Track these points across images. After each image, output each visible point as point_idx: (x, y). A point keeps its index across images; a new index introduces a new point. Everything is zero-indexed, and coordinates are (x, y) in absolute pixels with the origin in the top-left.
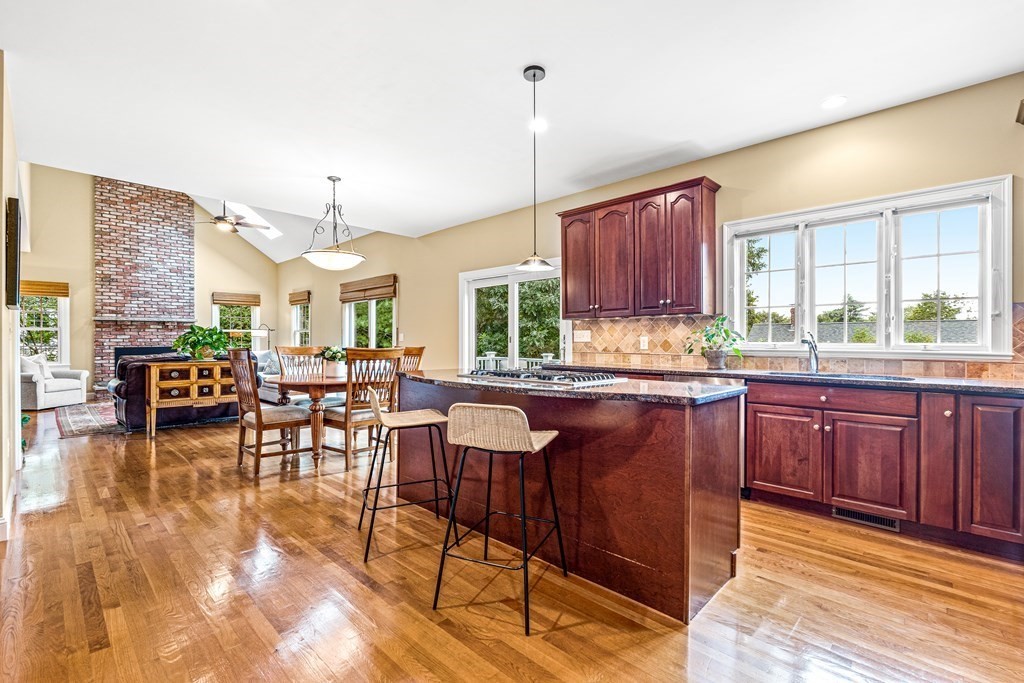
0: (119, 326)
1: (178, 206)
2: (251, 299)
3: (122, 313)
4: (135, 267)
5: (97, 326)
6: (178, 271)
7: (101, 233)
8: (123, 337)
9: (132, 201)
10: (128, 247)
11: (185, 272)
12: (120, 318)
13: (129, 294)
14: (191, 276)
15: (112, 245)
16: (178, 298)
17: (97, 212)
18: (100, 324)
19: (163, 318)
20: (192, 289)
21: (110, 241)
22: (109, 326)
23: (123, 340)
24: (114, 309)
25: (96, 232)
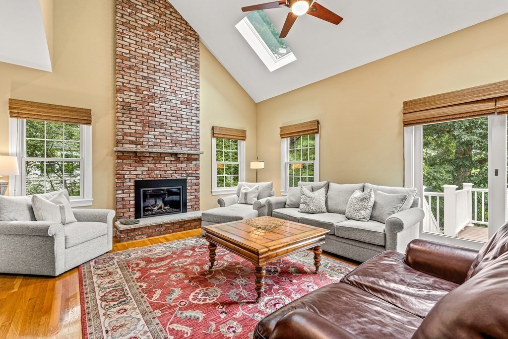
0: (138, 158)
1: (186, 40)
2: (240, 134)
3: (141, 144)
4: (152, 97)
5: (118, 158)
6: (187, 103)
7: (124, 59)
8: (142, 169)
9: (149, 28)
10: (146, 75)
11: (192, 104)
12: (139, 148)
13: (148, 125)
14: (197, 109)
15: (132, 71)
16: (188, 130)
17: (118, 35)
18: (121, 155)
19: (176, 150)
20: (198, 122)
21: (130, 68)
22: (129, 158)
23: (141, 172)
24: (134, 139)
25: (116, 55)
